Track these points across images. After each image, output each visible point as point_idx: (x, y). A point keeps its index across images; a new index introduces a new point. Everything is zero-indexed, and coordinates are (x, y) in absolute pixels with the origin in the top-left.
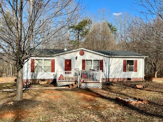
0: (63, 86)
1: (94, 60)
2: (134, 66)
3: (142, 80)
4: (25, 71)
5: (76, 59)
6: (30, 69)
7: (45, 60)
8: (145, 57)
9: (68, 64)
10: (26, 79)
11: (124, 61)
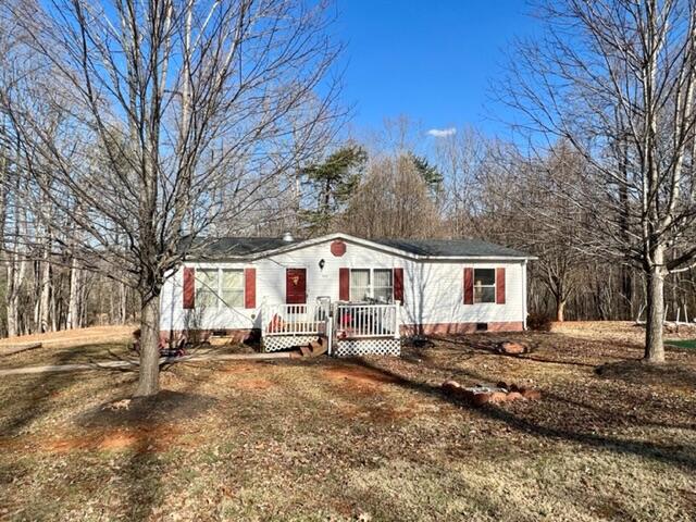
0: (282, 350)
1: (376, 270)
2: (495, 285)
3: (520, 329)
4: (165, 306)
5: (322, 267)
6: (181, 298)
7: (225, 270)
8: (526, 259)
9: (296, 281)
10: (169, 330)
11: (466, 270)
